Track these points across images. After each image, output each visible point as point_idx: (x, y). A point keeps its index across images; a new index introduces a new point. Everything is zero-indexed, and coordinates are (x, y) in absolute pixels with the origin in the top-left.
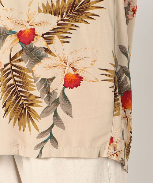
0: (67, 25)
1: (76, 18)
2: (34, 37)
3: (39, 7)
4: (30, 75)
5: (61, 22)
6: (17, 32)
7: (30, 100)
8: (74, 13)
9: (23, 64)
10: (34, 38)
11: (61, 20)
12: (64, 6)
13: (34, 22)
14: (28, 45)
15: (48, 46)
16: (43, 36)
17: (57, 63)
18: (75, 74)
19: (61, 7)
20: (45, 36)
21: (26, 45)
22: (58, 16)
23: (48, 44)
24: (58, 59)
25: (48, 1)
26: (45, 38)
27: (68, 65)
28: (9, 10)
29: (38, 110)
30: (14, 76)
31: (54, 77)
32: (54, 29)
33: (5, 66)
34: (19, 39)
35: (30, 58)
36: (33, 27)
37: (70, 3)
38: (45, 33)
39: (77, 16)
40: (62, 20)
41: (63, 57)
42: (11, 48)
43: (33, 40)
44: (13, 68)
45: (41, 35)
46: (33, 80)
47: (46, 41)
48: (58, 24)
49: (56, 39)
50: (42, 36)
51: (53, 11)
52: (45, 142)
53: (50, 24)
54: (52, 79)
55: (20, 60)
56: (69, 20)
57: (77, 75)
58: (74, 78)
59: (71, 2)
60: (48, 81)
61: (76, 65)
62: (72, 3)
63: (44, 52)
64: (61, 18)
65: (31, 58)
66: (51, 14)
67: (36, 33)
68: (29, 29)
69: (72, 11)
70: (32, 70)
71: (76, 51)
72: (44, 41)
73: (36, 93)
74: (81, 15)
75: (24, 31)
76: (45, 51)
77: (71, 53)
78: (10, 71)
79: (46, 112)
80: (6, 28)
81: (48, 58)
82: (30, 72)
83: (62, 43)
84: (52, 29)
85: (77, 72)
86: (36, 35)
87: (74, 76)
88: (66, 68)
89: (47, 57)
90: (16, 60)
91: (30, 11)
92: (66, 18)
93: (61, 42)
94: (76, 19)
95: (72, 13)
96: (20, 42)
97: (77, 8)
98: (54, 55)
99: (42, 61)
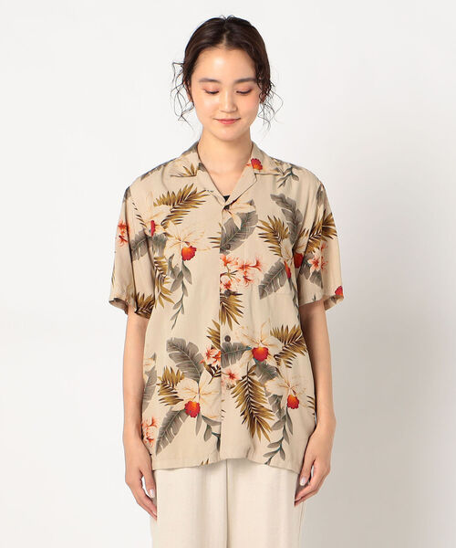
2: (267, 356)
4: (263, 389)
6: (252, 349)
7: (261, 410)
9: (255, 378)
14: (262, 362)
21: (259, 361)
23: (278, 364)
26: (276, 359)
29: (271, 423)
33: (243, 378)
34: (253, 355)
36: (266, 347)
38: (276, 354)
42: (248, 363)
43: (266, 358)
44: (249, 380)
45: (273, 355)
46: (264, 394)
47: (277, 362)
50: (273, 357)
52: (276, 452)
55: (254, 374)
60: (279, 397)
63: (275, 371)
67: (269, 353)
68: (263, 348)
70: (264, 386)
72: (275, 361)
73: (268, 406)
75: (258, 348)
78: (246, 382)
79: (277, 426)
80: (244, 344)
96: (254, 357)
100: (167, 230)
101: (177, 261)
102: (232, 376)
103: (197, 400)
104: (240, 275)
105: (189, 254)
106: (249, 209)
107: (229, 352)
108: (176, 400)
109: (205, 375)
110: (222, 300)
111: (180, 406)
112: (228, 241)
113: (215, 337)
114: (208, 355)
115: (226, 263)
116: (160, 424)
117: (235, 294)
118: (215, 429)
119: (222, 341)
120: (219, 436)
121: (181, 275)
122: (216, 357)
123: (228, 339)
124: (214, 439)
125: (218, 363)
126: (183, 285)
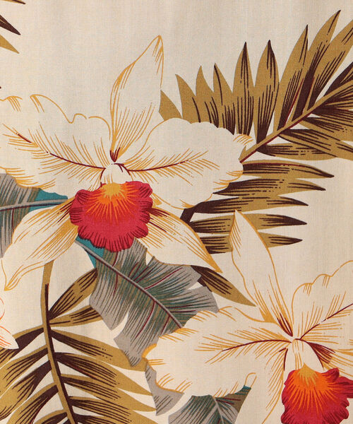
0: (286, 171)
1: (321, 140)
2: (147, 219)
3: (162, 94)
5: (259, 157)
6: (65, 198)
8: (312, 121)
10: (149, 225)
11: (259, 150)
12: (269, 89)
13: (143, 157)
14: (123, 255)
15: (212, 262)
16: (186, 216)
17: (254, 331)
18: (326, 370)
19: (257, 95)
20: (197, 217)
21: (111, 251)
22: (247, 132)
23: (211, 250)
24: (255, 312)
25: (200, 71)
26: (197, 227)
27: (296, 335)
28: (25, 102)
30: (64, 380)
31: (246, 390)
32: (233, 187)
34: (76, 227)
35: (134, 306)
36: (137, 177)
37: (295, 79)
38: (194, 203)
39: (321, 130)
40: (264, 149)
41: (276, 304)
42: (48, 267)
43: (144, 233)
44: (60, 347)
45: (179, 213)
46: (149, 401)
47: (204, 240)
48: (248, 168)
49: (243, 229)
50: (182, 218)
51: (221, 111)
53: (216, 166)
54: (236, 400)
56: (295, 147)
57: (335, 373)
58: (325, 388)
59: (300, 73)
60: (221, 406)
61: (328, 333)
62: (303, 76)
63: (198, 285)
64: (258, 141)
65: (139, 307)
66: (217, 125)
67: (155, 206)
68: (123, 186)
69: (305, 112)
70: (147, 361)
71: (326, 275)
72: (194, 238)
74: (336, 128)
75: (97, 192)
76: (200, 281)
77: (306, 284)
78: (44, 360)
80: (13, 180)
81: (217, 310)
82: (133, 365)
83: (267, 246)
84: (224, 187)
85: (334, 364)
86: (158, 213)
87: (324, 378)
88: (290, 347)
89: (210, 305)
90: (72, 316)
91: (122, 109)
92: (278, 141)
93: (265, 243)
94: (319, 144)
95: (303, 119)
96: (82, 237)
97: (321, 97)
98: (240, 298)
99: (190, 323)
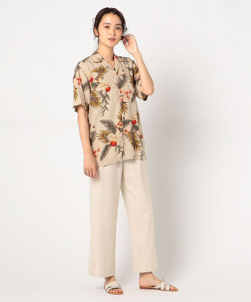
100: (99, 81)
101: (104, 92)
102: (126, 131)
103: (115, 140)
104: (126, 96)
105: (108, 90)
106: (123, 73)
107: (125, 123)
108: (107, 141)
109: (118, 131)
110: (122, 105)
111: (109, 143)
112: (120, 85)
113: (121, 118)
114: (118, 124)
115: (121, 92)
116: (102, 150)
117: (125, 103)
118: (122, 150)
119: (123, 119)
120: (123, 152)
121: (105, 97)
122: (121, 125)
123: (124, 118)
124: (121, 153)
125: (122, 127)
126: (106, 101)
